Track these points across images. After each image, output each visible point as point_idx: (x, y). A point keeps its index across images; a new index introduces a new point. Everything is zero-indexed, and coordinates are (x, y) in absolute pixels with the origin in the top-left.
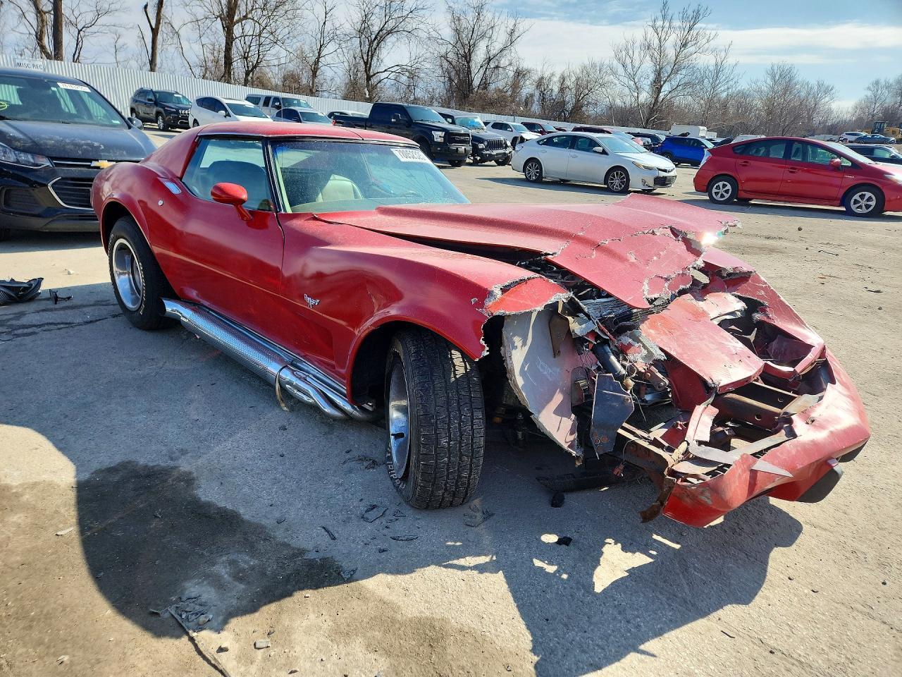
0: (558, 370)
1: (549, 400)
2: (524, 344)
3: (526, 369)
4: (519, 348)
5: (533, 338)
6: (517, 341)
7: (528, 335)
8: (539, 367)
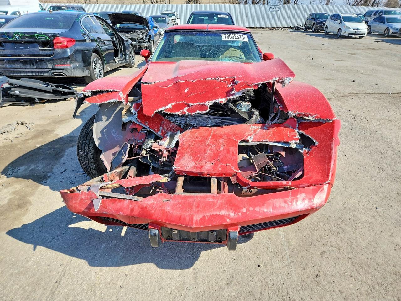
0: (122, 137)
1: (113, 147)
2: (107, 120)
3: (104, 131)
4: (104, 121)
5: (113, 119)
6: (104, 118)
7: (111, 117)
8: (112, 132)
